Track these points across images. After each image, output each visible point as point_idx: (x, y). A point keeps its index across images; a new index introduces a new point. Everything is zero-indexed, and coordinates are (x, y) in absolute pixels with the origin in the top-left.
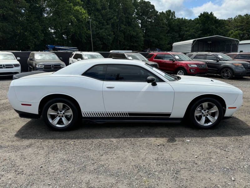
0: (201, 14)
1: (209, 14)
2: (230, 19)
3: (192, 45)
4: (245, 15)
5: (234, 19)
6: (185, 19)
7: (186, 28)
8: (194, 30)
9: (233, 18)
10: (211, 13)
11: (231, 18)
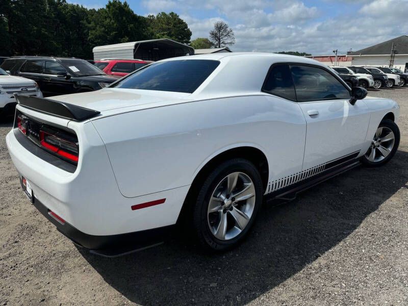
0: (110, 2)
1: (123, 4)
2: (151, 16)
3: (134, 51)
4: (170, 14)
5: (157, 17)
6: (82, 7)
7: (90, 23)
8: (103, 29)
9: (155, 16)
10: (125, 4)
11: (153, 16)
